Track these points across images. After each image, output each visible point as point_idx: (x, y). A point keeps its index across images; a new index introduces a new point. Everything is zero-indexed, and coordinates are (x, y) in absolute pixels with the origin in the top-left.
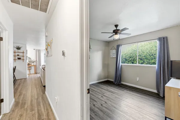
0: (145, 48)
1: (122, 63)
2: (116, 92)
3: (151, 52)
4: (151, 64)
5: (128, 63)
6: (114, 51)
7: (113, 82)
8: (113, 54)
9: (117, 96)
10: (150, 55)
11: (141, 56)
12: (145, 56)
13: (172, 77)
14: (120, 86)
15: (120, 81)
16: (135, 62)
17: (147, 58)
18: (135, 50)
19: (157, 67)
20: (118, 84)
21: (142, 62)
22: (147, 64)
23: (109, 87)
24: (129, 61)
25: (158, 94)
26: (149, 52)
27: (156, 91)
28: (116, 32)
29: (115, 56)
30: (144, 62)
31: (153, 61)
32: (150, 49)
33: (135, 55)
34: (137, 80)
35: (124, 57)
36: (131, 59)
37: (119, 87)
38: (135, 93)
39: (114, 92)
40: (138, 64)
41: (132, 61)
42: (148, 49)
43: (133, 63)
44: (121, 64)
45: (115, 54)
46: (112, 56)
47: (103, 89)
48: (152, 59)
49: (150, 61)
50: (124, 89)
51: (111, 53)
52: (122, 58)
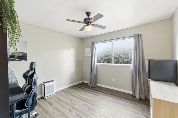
0: (120, 47)
1: (98, 62)
2: (90, 99)
3: (125, 51)
4: (125, 63)
5: (104, 63)
6: (89, 49)
7: (88, 84)
8: (88, 53)
9: (91, 106)
10: (124, 54)
11: (115, 55)
12: (119, 55)
13: (150, 78)
14: (95, 89)
15: (96, 82)
16: (111, 61)
17: (121, 57)
18: (110, 48)
19: (132, 67)
20: (93, 87)
21: (117, 61)
22: (121, 63)
23: (83, 92)
24: (104, 60)
25: (134, 96)
26: (123, 51)
27: (131, 93)
28: (87, 22)
29: (90, 55)
30: (119, 61)
31: (127, 60)
32: (124, 48)
33: (111, 53)
34: (113, 81)
35: (99, 56)
36: (106, 58)
37: (94, 92)
38: (111, 97)
39: (88, 100)
40: (113, 64)
41: (108, 60)
42: (122, 48)
43: (108, 62)
44: (96, 63)
45: (90, 53)
46: (87, 55)
47: (74, 96)
48: (126, 58)
49: (124, 60)
50: (100, 94)
51: (85, 51)
52: (97, 57)
